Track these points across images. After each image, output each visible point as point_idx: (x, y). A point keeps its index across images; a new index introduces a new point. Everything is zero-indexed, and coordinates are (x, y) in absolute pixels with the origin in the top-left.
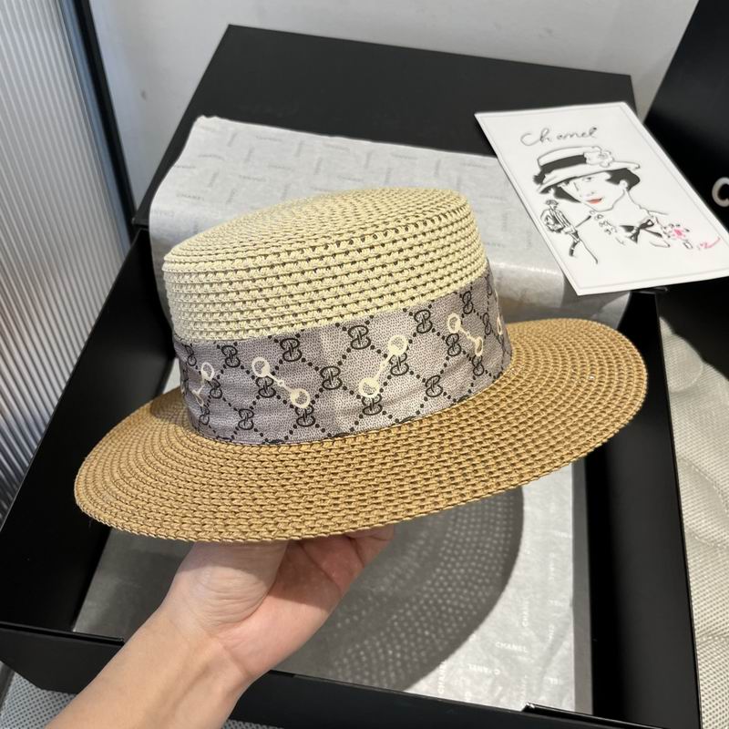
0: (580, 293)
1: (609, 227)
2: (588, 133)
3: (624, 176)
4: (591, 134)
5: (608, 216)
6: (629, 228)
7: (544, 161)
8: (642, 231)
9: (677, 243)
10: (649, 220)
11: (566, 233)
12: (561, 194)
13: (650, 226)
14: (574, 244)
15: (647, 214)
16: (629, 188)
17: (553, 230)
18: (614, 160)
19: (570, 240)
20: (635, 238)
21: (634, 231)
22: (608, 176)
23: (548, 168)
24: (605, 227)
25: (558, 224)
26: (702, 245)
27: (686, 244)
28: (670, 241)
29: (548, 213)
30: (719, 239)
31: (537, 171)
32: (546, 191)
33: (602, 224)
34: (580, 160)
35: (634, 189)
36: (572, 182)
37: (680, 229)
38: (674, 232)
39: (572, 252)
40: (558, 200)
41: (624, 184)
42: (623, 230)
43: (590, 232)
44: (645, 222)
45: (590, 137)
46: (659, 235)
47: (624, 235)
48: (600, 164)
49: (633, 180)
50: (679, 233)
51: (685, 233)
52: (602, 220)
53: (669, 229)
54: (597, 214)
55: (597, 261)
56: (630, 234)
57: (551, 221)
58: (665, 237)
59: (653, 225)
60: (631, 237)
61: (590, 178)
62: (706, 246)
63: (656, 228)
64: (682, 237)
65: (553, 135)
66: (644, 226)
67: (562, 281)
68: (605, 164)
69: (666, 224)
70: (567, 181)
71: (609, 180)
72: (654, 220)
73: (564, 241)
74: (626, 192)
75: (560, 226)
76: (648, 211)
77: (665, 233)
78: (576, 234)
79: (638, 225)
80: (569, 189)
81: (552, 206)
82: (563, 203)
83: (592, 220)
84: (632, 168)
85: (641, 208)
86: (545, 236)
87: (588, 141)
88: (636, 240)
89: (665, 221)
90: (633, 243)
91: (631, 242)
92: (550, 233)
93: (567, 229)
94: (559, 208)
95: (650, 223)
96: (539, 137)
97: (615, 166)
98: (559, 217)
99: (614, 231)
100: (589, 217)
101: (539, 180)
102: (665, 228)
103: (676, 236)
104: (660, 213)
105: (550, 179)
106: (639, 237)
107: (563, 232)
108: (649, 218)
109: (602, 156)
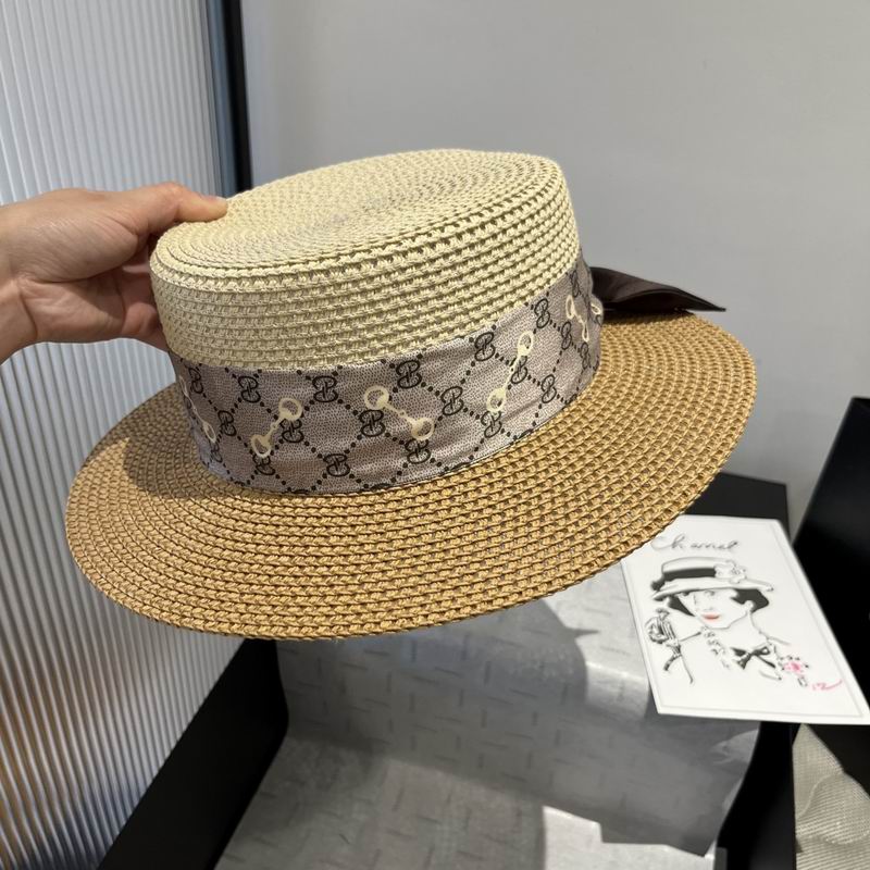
0: (662, 710)
1: (717, 648)
2: (726, 546)
4: (729, 547)
5: (720, 636)
6: (739, 652)
7: (670, 568)
8: (754, 658)
9: (790, 678)
11: (668, 646)
12: (676, 604)
13: (765, 654)
14: (673, 659)
15: (764, 641)
16: (754, 611)
17: (654, 641)
18: (746, 578)
19: (670, 653)
20: (744, 664)
21: (745, 656)
22: (734, 594)
23: (670, 576)
24: (713, 647)
25: (662, 633)
26: (818, 685)
28: (783, 674)
29: (655, 622)
31: (658, 577)
32: (660, 599)
33: (710, 643)
34: (709, 573)
35: (759, 611)
36: (691, 595)
37: (799, 663)
38: (790, 665)
39: (667, 667)
40: (671, 610)
41: (749, 605)
42: (732, 653)
43: (696, 651)
44: (760, 648)
45: (728, 551)
46: (772, 665)
47: (732, 658)
48: (730, 581)
49: (761, 602)
50: (796, 667)
51: (804, 668)
52: (712, 639)
53: (786, 661)
54: (708, 631)
55: (692, 681)
56: (739, 659)
57: (656, 631)
58: (779, 668)
59: (768, 653)
60: (739, 662)
61: (714, 593)
62: (824, 687)
63: (771, 658)
64: (798, 672)
65: (687, 542)
66: (758, 653)
68: (736, 580)
69: (784, 655)
70: (687, 593)
71: (735, 599)
72: (771, 648)
73: (663, 653)
74: (749, 614)
75: (663, 637)
76: (768, 639)
77: (780, 664)
78: (678, 649)
79: (750, 650)
80: (686, 601)
81: (662, 615)
83: (702, 636)
84: (764, 590)
85: (760, 632)
86: (644, 646)
88: (744, 666)
89: (784, 651)
93: (671, 642)
94: (669, 618)
95: (765, 651)
96: (672, 543)
97: (746, 585)
98: (667, 629)
99: (720, 653)
100: (699, 633)
101: (657, 586)
102: (782, 659)
103: (792, 670)
104: (781, 642)
105: (671, 587)
106: (748, 664)
107: (664, 644)
108: (766, 645)
109: (735, 572)
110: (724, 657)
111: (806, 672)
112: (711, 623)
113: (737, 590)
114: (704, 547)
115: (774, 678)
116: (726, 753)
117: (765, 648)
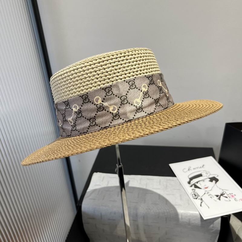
0: (205, 218)
1: (211, 196)
2: (202, 167)
3: (214, 179)
4: (203, 167)
5: (211, 193)
6: (217, 196)
8: (221, 197)
9: (232, 200)
11: (199, 199)
12: (196, 187)
13: (223, 195)
14: (201, 203)
15: (222, 191)
16: (216, 183)
17: (195, 199)
18: (210, 174)
19: (200, 201)
20: (219, 199)
21: (219, 197)
23: (191, 179)
25: (196, 196)
26: (240, 199)
27: (235, 199)
28: (230, 199)
29: (192, 193)
31: (188, 180)
32: (191, 186)
33: (209, 195)
34: (200, 175)
35: (217, 183)
36: (199, 183)
37: (233, 195)
39: (201, 205)
40: (195, 189)
41: (214, 182)
42: (215, 197)
43: (206, 198)
44: (222, 193)
45: (202, 168)
46: (227, 197)
47: (216, 198)
48: (207, 176)
49: (217, 180)
50: (233, 196)
51: (235, 196)
52: (209, 194)
53: (229, 195)
54: (207, 192)
55: (209, 208)
56: (218, 198)
57: (194, 196)
58: (228, 198)
59: (224, 194)
60: (218, 199)
61: (204, 181)
63: (225, 195)
65: (192, 168)
66: (222, 195)
67: (199, 215)
68: (208, 176)
69: (228, 194)
70: (197, 182)
72: (224, 192)
73: (198, 202)
75: (196, 197)
76: (222, 190)
77: (228, 196)
78: (202, 199)
79: (220, 195)
80: (198, 185)
81: (194, 191)
82: (197, 189)
83: (206, 194)
84: (216, 176)
85: (220, 189)
86: (193, 201)
87: (202, 169)
88: (220, 200)
89: (228, 192)
90: (219, 200)
91: (218, 200)
92: (194, 199)
93: (199, 198)
94: (196, 191)
95: (223, 194)
96: (188, 169)
97: (211, 176)
98: (197, 195)
99: (213, 197)
100: (205, 193)
101: (189, 183)
102: (228, 195)
103: (232, 197)
104: (226, 190)
106: (221, 198)
107: (198, 199)
108: (223, 192)
109: (207, 173)
110: (214, 198)
111: (235, 197)
112: (207, 189)
113: (210, 178)
114: (196, 169)
115: (228, 201)
116: (213, 228)
117: (223, 193)
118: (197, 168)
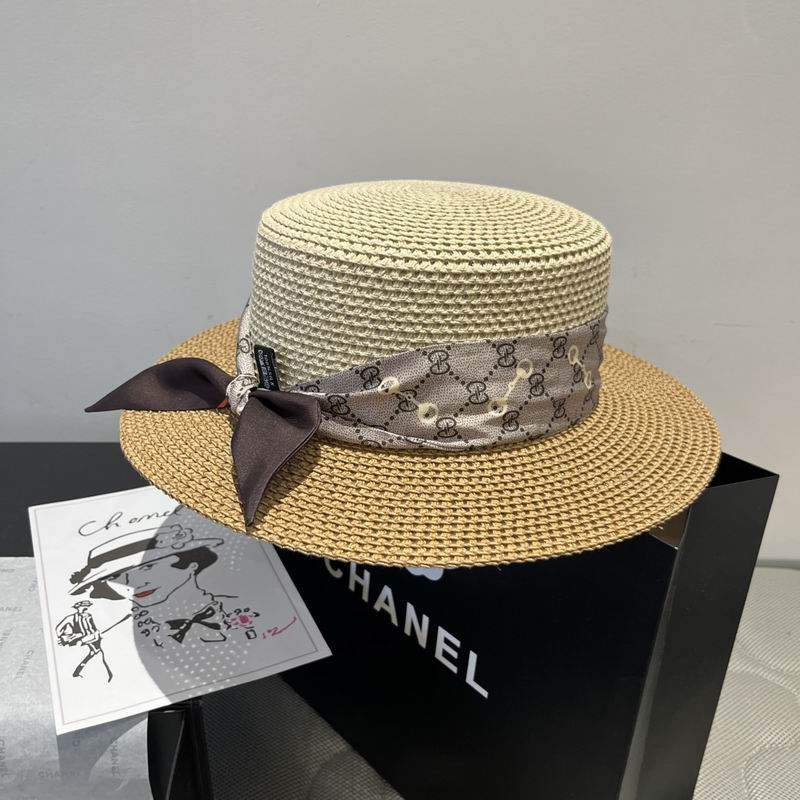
1: (149, 627)
3: (197, 557)
6: (177, 624)
7: (99, 552)
8: (194, 625)
10: (210, 609)
11: (84, 644)
12: (102, 591)
13: (209, 616)
14: (89, 657)
15: (210, 601)
16: (197, 572)
17: (66, 643)
18: (192, 538)
19: (84, 653)
20: (179, 638)
21: (183, 627)
22: (176, 559)
24: (144, 627)
25: (78, 632)
26: (269, 631)
27: (249, 633)
28: (229, 633)
29: (70, 619)
30: (295, 619)
32: (81, 590)
33: (142, 624)
34: (148, 545)
36: (123, 575)
37: (248, 614)
38: (238, 620)
39: (78, 671)
40: (92, 600)
41: (193, 567)
42: (166, 628)
44: (203, 612)
46: (217, 627)
47: (167, 634)
48: (173, 547)
49: (207, 560)
50: (244, 620)
51: (253, 619)
52: (143, 619)
53: (234, 616)
54: (141, 609)
55: (111, 678)
56: (175, 632)
57: (69, 630)
58: (224, 627)
59: (213, 613)
60: (174, 637)
61: (152, 565)
62: (275, 632)
64: (247, 624)
65: (125, 519)
66: (199, 618)
68: (180, 545)
69: (230, 611)
70: (117, 574)
71: (173, 566)
72: (216, 608)
74: (193, 577)
75: (78, 636)
76: (213, 597)
77: (226, 623)
78: (97, 644)
79: (191, 618)
80: (115, 584)
81: (81, 609)
82: (99, 603)
83: (130, 619)
84: (214, 545)
85: (205, 594)
86: (50, 654)
88: (180, 640)
91: (173, 643)
93: (88, 638)
95: (209, 613)
96: (105, 524)
97: (190, 546)
99: (155, 632)
101: (77, 578)
102: (228, 617)
103: (239, 625)
104: (228, 597)
105: (95, 574)
106: (187, 634)
107: (79, 643)
108: (211, 605)
109: (180, 536)
110: (158, 636)
111: (256, 622)
113: (181, 554)
115: (218, 641)
118: (149, 517)
